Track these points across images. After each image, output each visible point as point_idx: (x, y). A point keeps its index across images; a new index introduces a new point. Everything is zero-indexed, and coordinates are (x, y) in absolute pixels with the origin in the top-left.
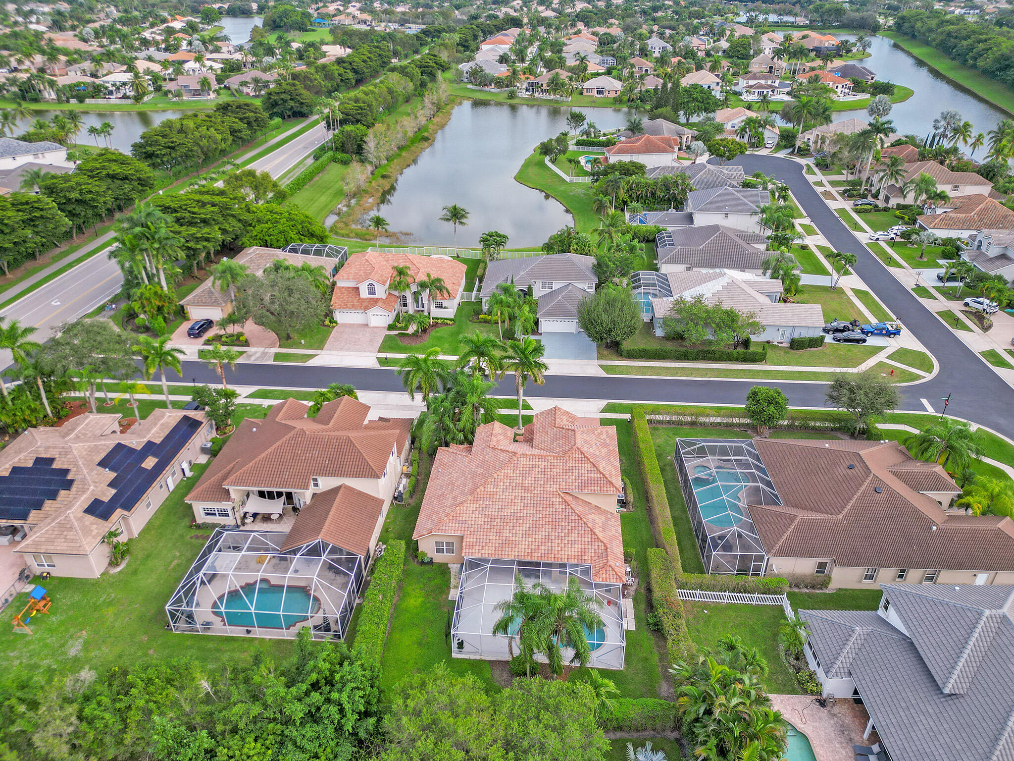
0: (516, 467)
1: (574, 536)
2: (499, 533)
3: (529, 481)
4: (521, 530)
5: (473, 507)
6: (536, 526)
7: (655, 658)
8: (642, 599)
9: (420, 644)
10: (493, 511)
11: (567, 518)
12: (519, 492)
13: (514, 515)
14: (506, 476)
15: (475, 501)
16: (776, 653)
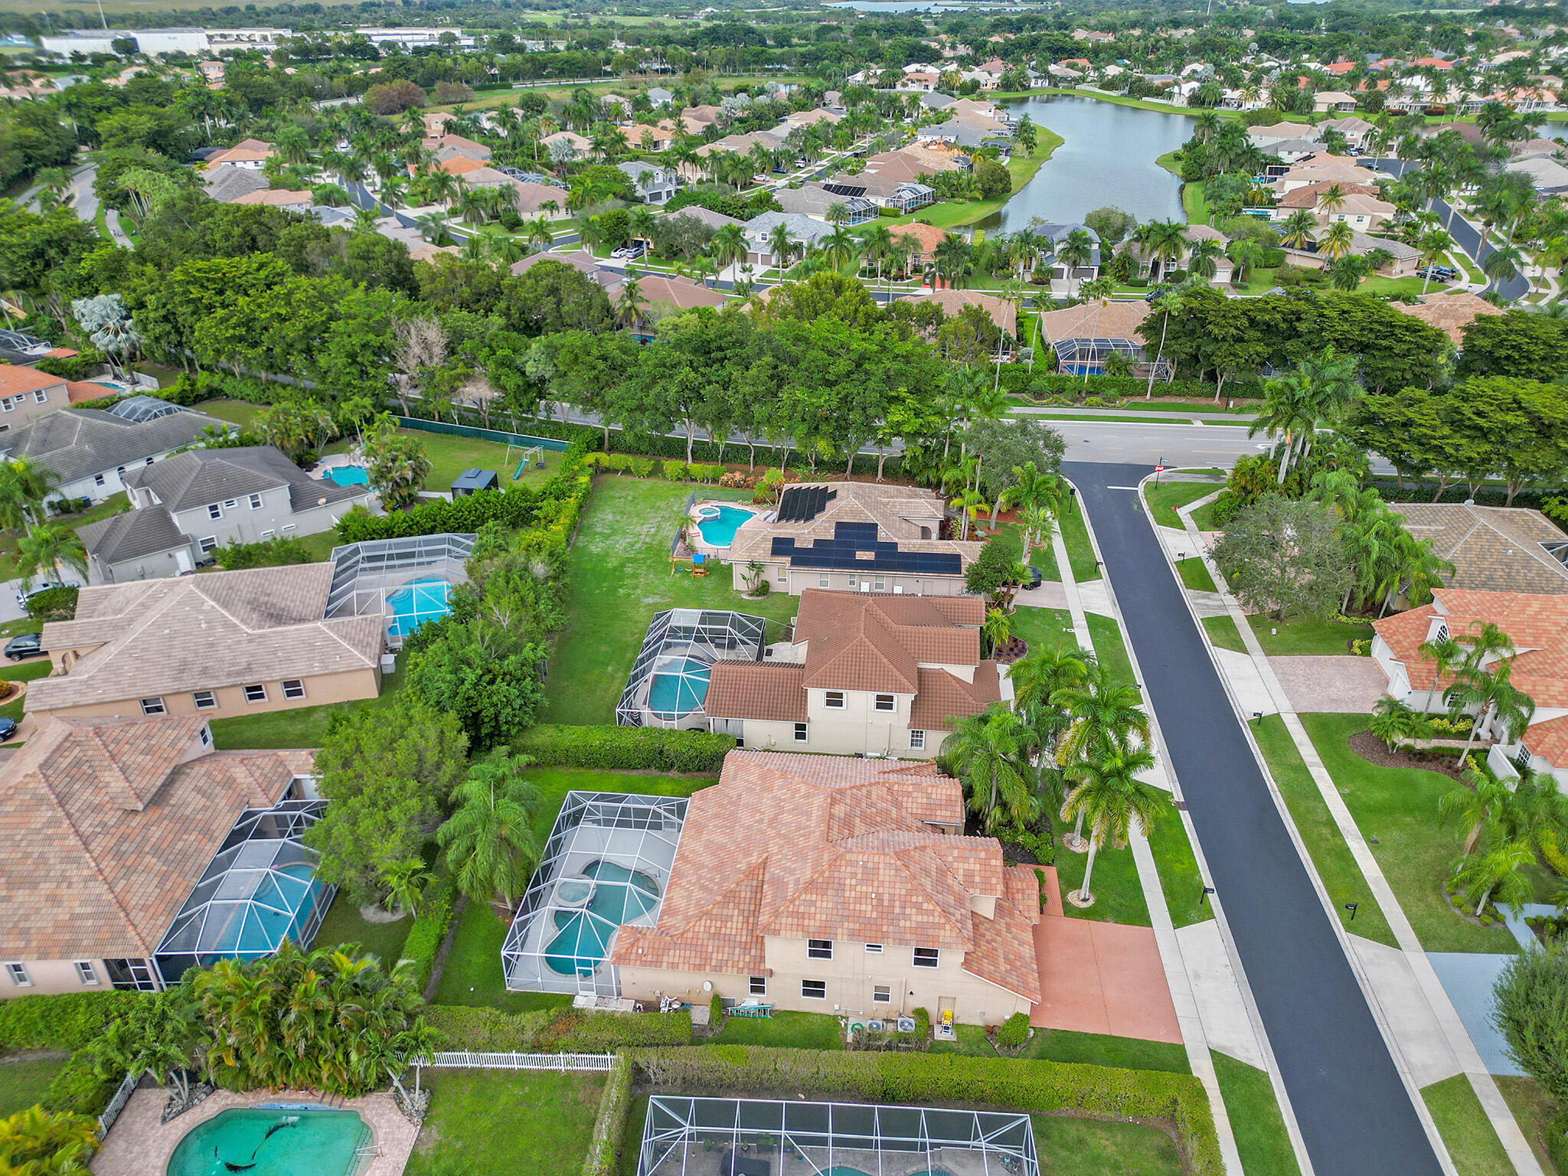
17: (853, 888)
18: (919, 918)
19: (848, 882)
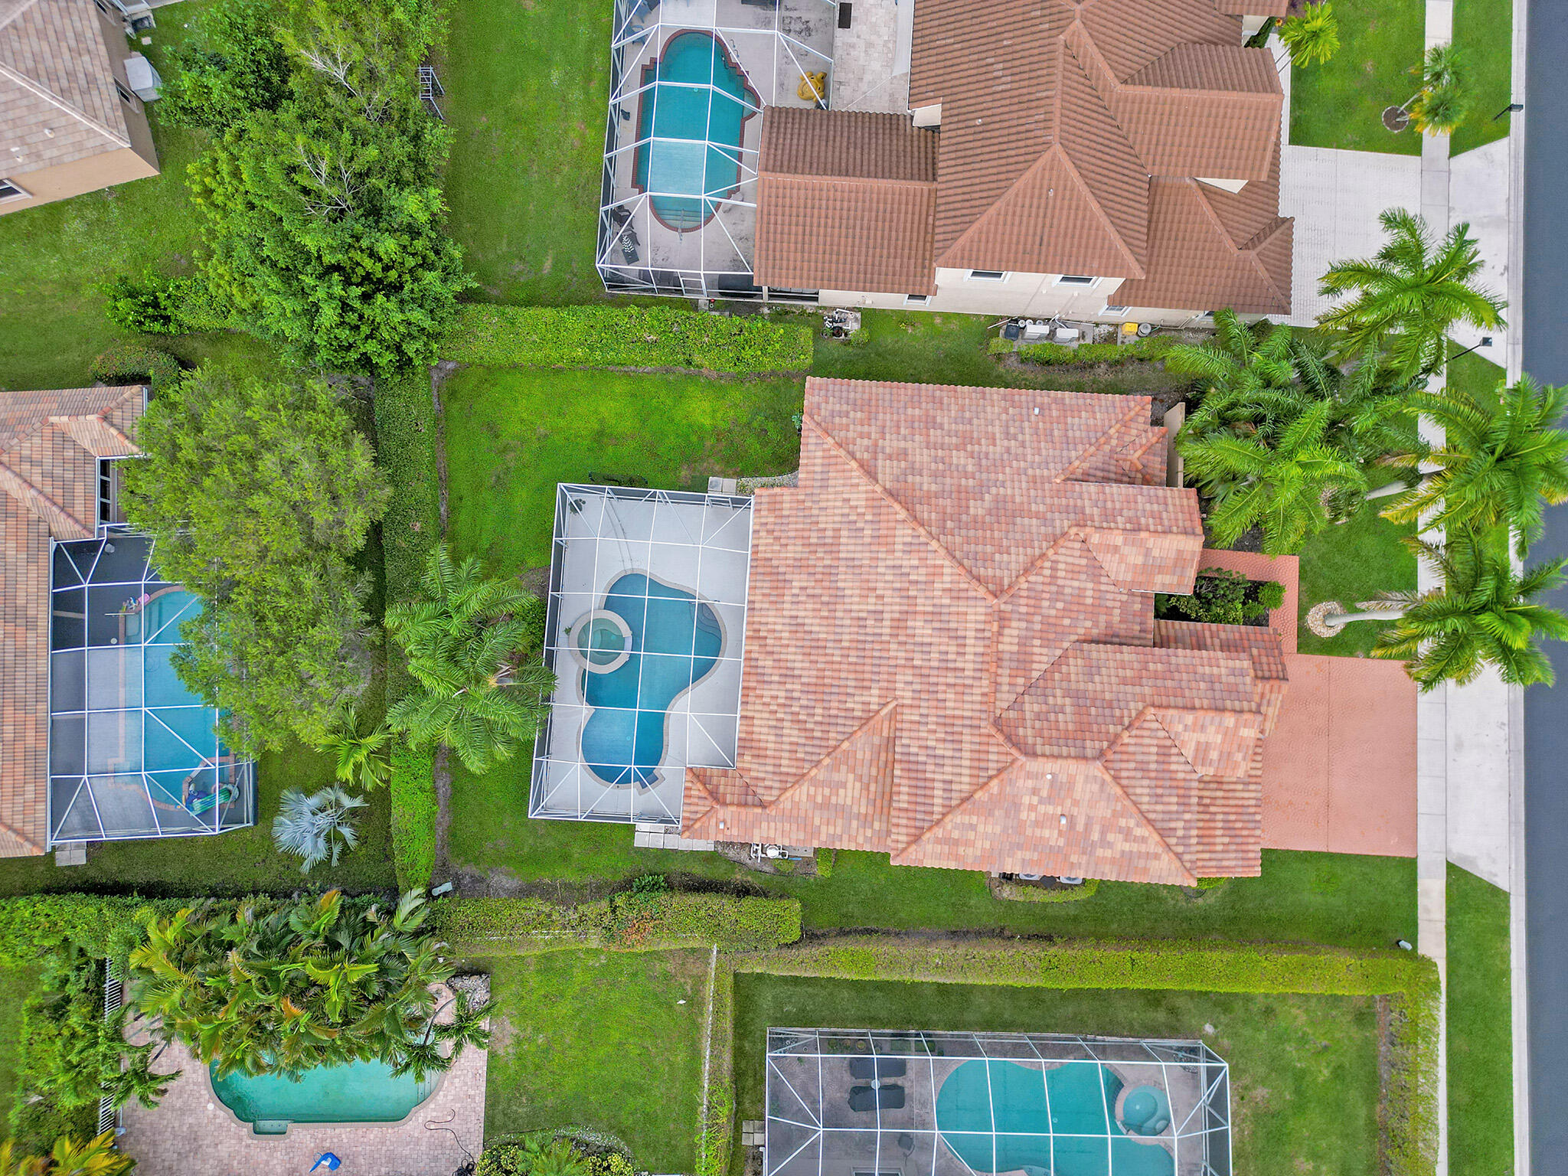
0: (956, 595)
1: (792, 734)
2: (800, 565)
3: (921, 629)
4: (806, 613)
5: (859, 499)
6: (814, 648)
7: (571, 876)
8: (717, 873)
9: (601, 433)
10: (848, 547)
11: (829, 722)
12: (893, 606)
13: (838, 596)
14: (936, 572)
15: (873, 503)
16: (579, 1118)
17: (1032, 808)
18: (1127, 847)
19: (1026, 800)
